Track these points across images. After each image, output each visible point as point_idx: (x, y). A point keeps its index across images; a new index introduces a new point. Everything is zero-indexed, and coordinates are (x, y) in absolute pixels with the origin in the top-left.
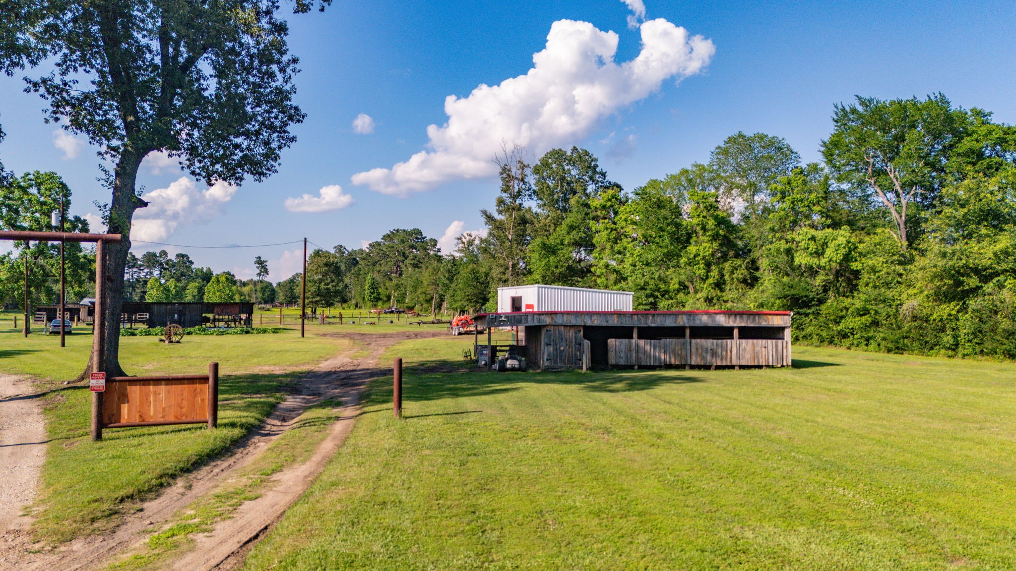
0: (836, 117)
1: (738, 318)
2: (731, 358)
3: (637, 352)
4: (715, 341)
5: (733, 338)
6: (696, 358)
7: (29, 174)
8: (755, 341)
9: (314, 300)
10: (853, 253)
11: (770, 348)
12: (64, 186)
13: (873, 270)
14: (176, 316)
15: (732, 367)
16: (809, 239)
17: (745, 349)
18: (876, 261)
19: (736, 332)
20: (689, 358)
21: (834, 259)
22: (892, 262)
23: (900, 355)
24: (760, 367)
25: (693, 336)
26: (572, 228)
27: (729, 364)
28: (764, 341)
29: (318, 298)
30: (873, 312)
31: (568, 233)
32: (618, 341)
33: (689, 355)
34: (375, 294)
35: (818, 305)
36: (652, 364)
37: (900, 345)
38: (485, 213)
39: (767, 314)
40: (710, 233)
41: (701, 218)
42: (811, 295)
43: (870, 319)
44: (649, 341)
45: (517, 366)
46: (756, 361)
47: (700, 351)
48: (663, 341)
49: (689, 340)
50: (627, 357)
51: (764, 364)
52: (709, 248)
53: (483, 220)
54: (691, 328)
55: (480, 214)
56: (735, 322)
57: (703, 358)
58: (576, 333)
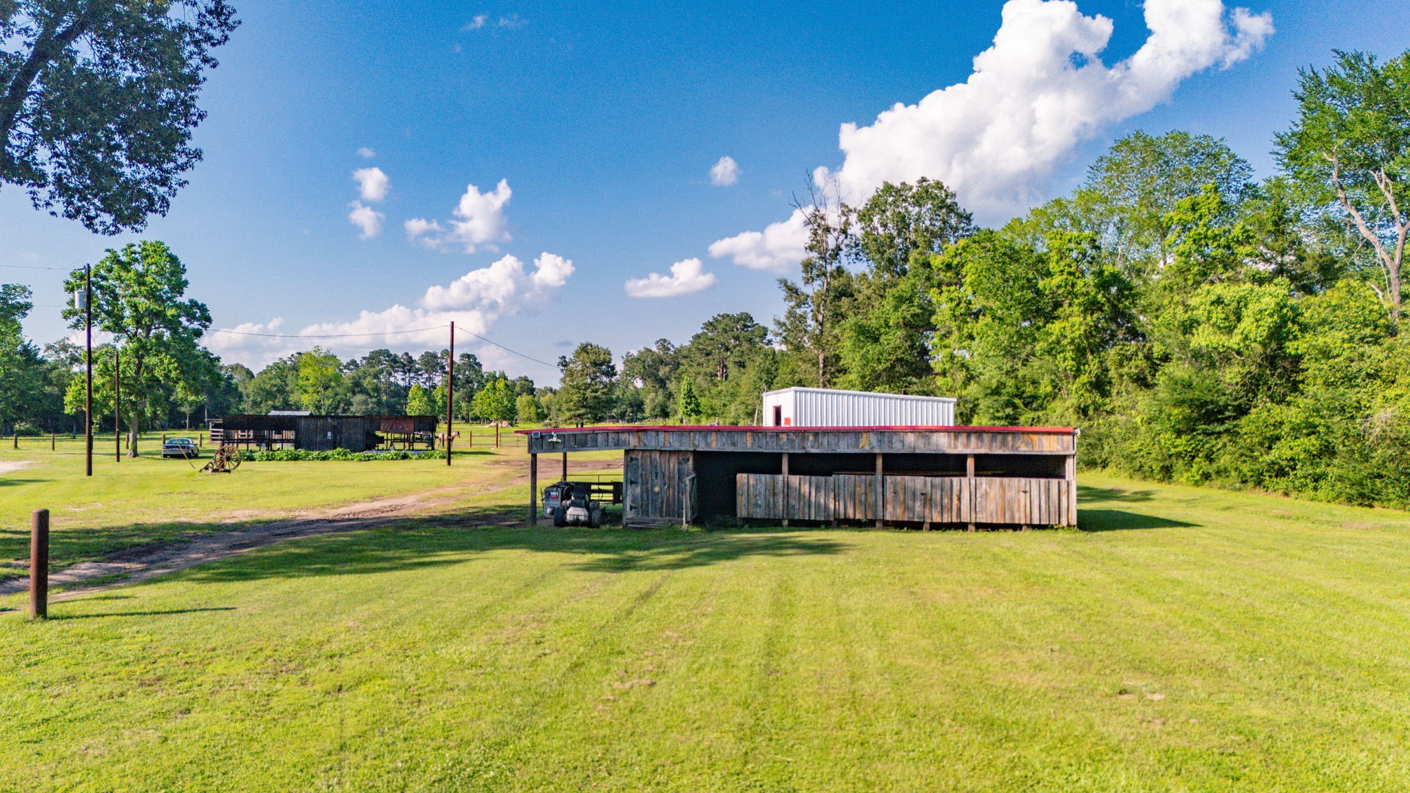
0: (1300, 91)
1: (973, 438)
2: (959, 509)
3: (787, 496)
4: (929, 479)
5: (965, 475)
6: (894, 508)
7: (133, 245)
8: (1006, 480)
9: (579, 412)
10: (1290, 325)
11: (1035, 493)
12: (173, 260)
13: (1326, 354)
14: (329, 434)
15: (963, 526)
16: (1212, 303)
17: (987, 493)
18: (1333, 338)
19: (970, 463)
20: (880, 509)
21: (1252, 336)
22: (1362, 339)
23: (1367, 509)
24: (1016, 527)
25: (888, 470)
26: (901, 300)
27: (954, 520)
28: (1023, 480)
29: (582, 411)
30: (1321, 429)
31: (896, 308)
32: (752, 477)
33: (880, 503)
34: (693, 406)
35: (1235, 418)
36: (813, 518)
37: (1366, 491)
38: (784, 283)
39: (1028, 433)
40: (1081, 300)
41: (1065, 276)
42: (1222, 401)
43: (1317, 443)
44: (808, 477)
45: (582, 518)
46: (1008, 515)
47: (902, 497)
48: (831, 479)
49: (879, 477)
50: (768, 506)
51: (1023, 522)
52: (1081, 324)
53: (783, 293)
54: (886, 456)
55: (777, 284)
56: (967, 445)
57: (907, 508)
58: (679, 463)
